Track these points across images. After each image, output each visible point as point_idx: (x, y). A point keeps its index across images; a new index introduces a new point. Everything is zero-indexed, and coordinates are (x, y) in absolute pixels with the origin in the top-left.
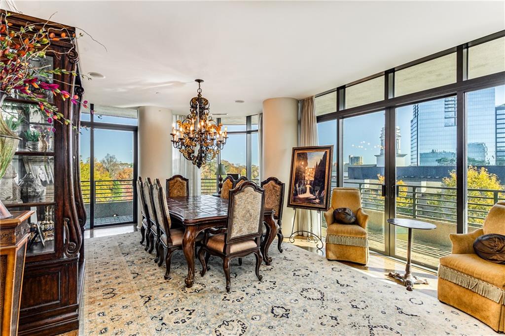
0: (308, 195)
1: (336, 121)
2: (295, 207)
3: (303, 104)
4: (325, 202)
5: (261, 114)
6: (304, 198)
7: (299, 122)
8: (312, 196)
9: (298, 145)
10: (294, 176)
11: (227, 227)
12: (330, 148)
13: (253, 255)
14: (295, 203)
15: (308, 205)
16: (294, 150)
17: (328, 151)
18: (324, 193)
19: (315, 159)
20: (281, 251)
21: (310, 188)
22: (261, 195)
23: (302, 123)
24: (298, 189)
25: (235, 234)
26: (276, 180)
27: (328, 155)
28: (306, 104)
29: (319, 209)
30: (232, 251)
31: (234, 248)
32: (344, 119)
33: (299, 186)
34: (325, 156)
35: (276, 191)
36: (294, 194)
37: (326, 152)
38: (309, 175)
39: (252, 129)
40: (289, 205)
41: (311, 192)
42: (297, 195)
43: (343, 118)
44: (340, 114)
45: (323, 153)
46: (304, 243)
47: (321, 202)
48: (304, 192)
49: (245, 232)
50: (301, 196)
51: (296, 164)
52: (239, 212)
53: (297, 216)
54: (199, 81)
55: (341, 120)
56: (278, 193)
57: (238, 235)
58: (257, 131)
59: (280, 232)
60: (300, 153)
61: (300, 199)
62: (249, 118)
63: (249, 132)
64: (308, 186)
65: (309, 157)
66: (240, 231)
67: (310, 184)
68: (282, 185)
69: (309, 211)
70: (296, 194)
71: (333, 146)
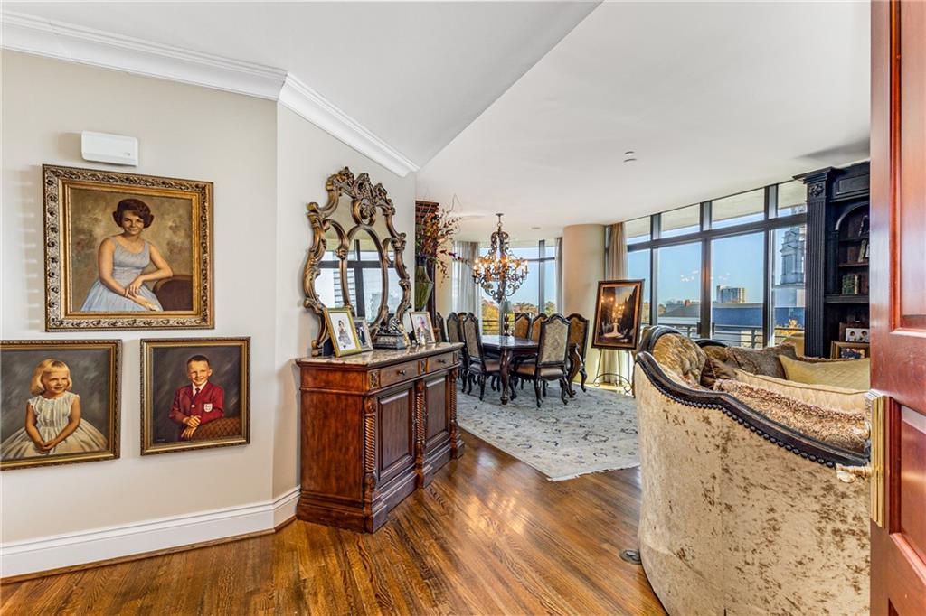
0: (615, 334)
1: (649, 250)
2: (600, 347)
3: (612, 232)
4: (634, 340)
5: (561, 239)
6: (610, 338)
7: (606, 250)
8: (620, 335)
9: (605, 277)
10: (599, 314)
11: (538, 353)
12: (641, 282)
13: (558, 380)
14: (600, 343)
15: (615, 345)
16: (600, 284)
17: (638, 285)
18: (632, 332)
19: (625, 294)
20: (585, 391)
21: (618, 327)
22: (567, 327)
23: (610, 252)
24: (604, 327)
25: (545, 360)
26: (579, 317)
27: (638, 290)
28: (615, 231)
29: (627, 349)
30: (542, 374)
31: (544, 372)
32: (659, 249)
33: (605, 325)
34: (635, 291)
35: (579, 328)
36: (599, 334)
37: (636, 287)
38: (618, 311)
39: (546, 257)
40: (593, 346)
41: (619, 331)
42: (603, 334)
43: (658, 247)
44: (655, 244)
45: (634, 288)
46: (611, 388)
47: (630, 342)
48: (611, 330)
49: (553, 359)
50: (607, 335)
51: (602, 300)
52: (549, 340)
53: (602, 357)
54: (500, 215)
55: (654, 250)
56: (582, 331)
57: (547, 361)
58: (553, 258)
59: (584, 370)
60: (607, 287)
61: (605, 338)
62: (542, 243)
63: (542, 260)
64: (615, 325)
65: (616, 292)
66: (549, 357)
67: (618, 322)
68: (586, 322)
69: (617, 351)
70: (601, 333)
71: (644, 280)
